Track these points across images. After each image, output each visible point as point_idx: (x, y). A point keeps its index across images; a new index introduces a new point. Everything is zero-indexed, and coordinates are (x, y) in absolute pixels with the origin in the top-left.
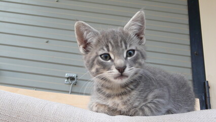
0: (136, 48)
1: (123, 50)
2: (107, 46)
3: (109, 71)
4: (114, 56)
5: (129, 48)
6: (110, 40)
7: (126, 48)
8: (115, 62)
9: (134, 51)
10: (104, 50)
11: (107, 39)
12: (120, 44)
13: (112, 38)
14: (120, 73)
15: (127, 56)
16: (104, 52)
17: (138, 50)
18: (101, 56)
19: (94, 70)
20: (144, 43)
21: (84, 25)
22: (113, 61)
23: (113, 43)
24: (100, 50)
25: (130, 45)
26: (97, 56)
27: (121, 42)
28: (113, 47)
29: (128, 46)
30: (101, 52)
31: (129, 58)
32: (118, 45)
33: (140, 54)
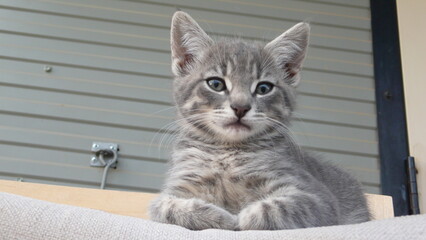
0: (278, 82)
1: (252, 78)
2: (224, 66)
3: (218, 110)
4: (233, 85)
5: (263, 79)
6: (232, 56)
7: (258, 77)
8: (232, 95)
9: (271, 86)
10: (216, 70)
11: (227, 54)
12: (248, 67)
13: (237, 54)
14: (236, 117)
15: (256, 92)
16: (215, 75)
17: (279, 87)
18: (208, 80)
19: (188, 105)
20: (295, 84)
21: (188, 20)
22: (228, 93)
23: (235, 63)
24: (209, 70)
25: (268, 74)
26: (201, 81)
27: (252, 63)
28: (234, 70)
29: (263, 74)
30: (209, 74)
31: (259, 96)
32: (244, 68)
33: (282, 95)
